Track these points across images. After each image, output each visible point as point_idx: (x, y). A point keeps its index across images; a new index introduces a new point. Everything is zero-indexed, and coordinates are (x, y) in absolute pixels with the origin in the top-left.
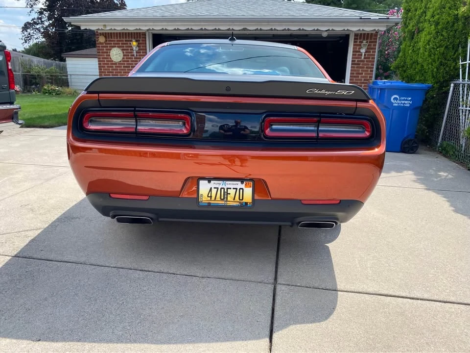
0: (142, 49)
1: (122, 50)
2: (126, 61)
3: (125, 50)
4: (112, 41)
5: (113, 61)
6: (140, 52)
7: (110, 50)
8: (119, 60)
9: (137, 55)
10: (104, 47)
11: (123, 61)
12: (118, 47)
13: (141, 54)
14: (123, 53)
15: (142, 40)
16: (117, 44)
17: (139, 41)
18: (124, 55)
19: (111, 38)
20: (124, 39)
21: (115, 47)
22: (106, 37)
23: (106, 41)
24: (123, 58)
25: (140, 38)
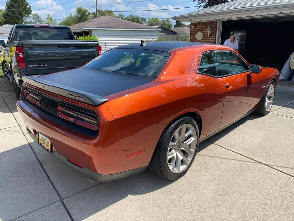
0: (213, 32)
1: (203, 33)
2: (204, 40)
3: (204, 33)
4: (198, 28)
5: (197, 40)
6: (212, 34)
7: (196, 33)
8: (200, 39)
9: (210, 36)
10: (194, 31)
11: (203, 40)
12: (201, 31)
13: (213, 35)
14: (203, 34)
15: (214, 26)
16: (200, 29)
17: (212, 26)
18: (203, 36)
19: (198, 26)
20: (205, 26)
21: (199, 31)
22: (195, 26)
23: (195, 28)
24: (203, 38)
25: (213, 25)
